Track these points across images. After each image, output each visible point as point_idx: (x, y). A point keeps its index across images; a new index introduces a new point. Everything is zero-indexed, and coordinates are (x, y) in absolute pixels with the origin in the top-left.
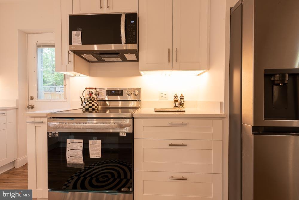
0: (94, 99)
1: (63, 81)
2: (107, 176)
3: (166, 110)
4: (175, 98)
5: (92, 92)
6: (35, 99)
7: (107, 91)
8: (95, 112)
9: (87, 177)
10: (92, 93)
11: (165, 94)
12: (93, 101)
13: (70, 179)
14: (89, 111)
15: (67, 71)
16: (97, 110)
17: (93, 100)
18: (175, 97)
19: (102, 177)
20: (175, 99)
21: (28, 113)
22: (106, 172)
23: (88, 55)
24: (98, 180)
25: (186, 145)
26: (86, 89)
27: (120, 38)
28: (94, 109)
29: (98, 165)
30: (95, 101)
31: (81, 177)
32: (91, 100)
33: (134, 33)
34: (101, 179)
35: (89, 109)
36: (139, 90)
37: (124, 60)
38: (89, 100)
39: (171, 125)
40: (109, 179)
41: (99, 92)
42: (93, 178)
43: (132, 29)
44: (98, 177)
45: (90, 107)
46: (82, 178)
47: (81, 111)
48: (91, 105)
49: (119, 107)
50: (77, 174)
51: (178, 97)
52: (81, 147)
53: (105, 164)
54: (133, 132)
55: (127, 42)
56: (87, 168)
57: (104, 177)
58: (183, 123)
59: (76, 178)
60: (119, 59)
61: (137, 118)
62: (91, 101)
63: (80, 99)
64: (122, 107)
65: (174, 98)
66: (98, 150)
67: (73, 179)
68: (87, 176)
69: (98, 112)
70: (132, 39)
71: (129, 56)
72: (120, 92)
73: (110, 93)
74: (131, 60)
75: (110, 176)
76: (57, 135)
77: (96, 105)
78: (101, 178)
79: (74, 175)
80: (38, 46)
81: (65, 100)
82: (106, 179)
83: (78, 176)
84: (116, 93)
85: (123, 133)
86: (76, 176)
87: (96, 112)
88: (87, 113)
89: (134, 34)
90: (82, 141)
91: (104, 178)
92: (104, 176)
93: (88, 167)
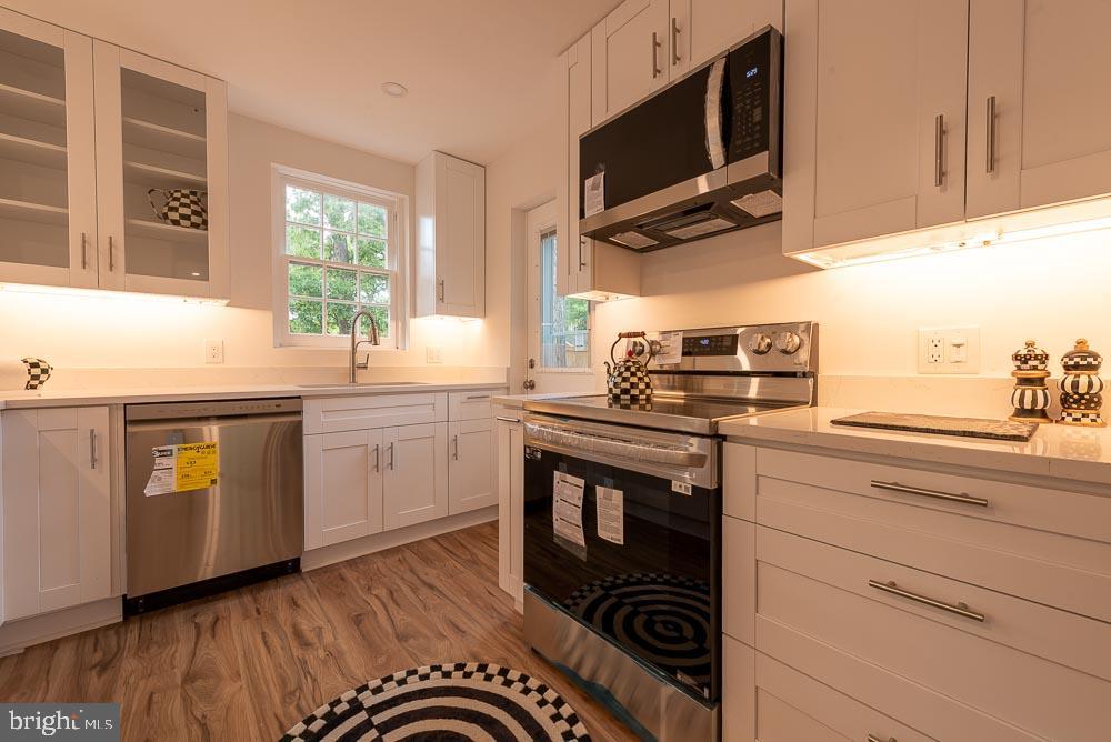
0: (638, 370)
1: (585, 318)
2: (679, 629)
3: (914, 425)
4: (1018, 363)
5: (641, 344)
6: (537, 368)
7: (684, 339)
8: (637, 407)
9: (626, 604)
10: (643, 350)
11: (958, 346)
12: (633, 374)
13: (586, 588)
14: (622, 402)
15: (577, 291)
16: (644, 402)
17: (633, 369)
18: (1016, 357)
19: (664, 623)
20: (1019, 368)
21: (505, 397)
22: (679, 613)
23: (626, 234)
24: (649, 626)
25: (980, 619)
26: (621, 336)
27: (705, 153)
28: (634, 399)
29: (667, 583)
30: (639, 374)
31: (611, 596)
32: (628, 369)
33: (758, 112)
34: (659, 628)
35: (622, 397)
36: (812, 329)
37: (744, 221)
38: (623, 369)
39: (876, 492)
40: (682, 640)
41: (662, 343)
42: (639, 613)
43: (748, 101)
44: (655, 618)
45: (625, 391)
46: (612, 600)
47: (603, 403)
48: (626, 385)
49: (748, 399)
50: (606, 584)
51: (1044, 358)
52: (579, 498)
53: (688, 588)
54: (719, 491)
55: (730, 158)
56: (648, 579)
57: (670, 626)
58: (965, 496)
59: (600, 592)
60: (721, 223)
61: (735, 439)
62: (627, 374)
63: (606, 367)
64: (759, 400)
65: (1013, 365)
66: (615, 519)
67: (592, 591)
68: (627, 601)
69: (648, 407)
70: (748, 139)
71: (753, 205)
72: (727, 343)
73: (692, 346)
74: (770, 212)
75: (689, 631)
76: (539, 455)
77: (642, 386)
78: (661, 625)
79: (598, 583)
80: (544, 236)
81: (589, 370)
82: (676, 635)
83: (607, 589)
84: (713, 344)
85: (683, 484)
86: (602, 587)
87: (642, 408)
88: (616, 408)
89: (757, 118)
90: (581, 482)
91: (670, 630)
92: (670, 622)
93: (651, 578)
